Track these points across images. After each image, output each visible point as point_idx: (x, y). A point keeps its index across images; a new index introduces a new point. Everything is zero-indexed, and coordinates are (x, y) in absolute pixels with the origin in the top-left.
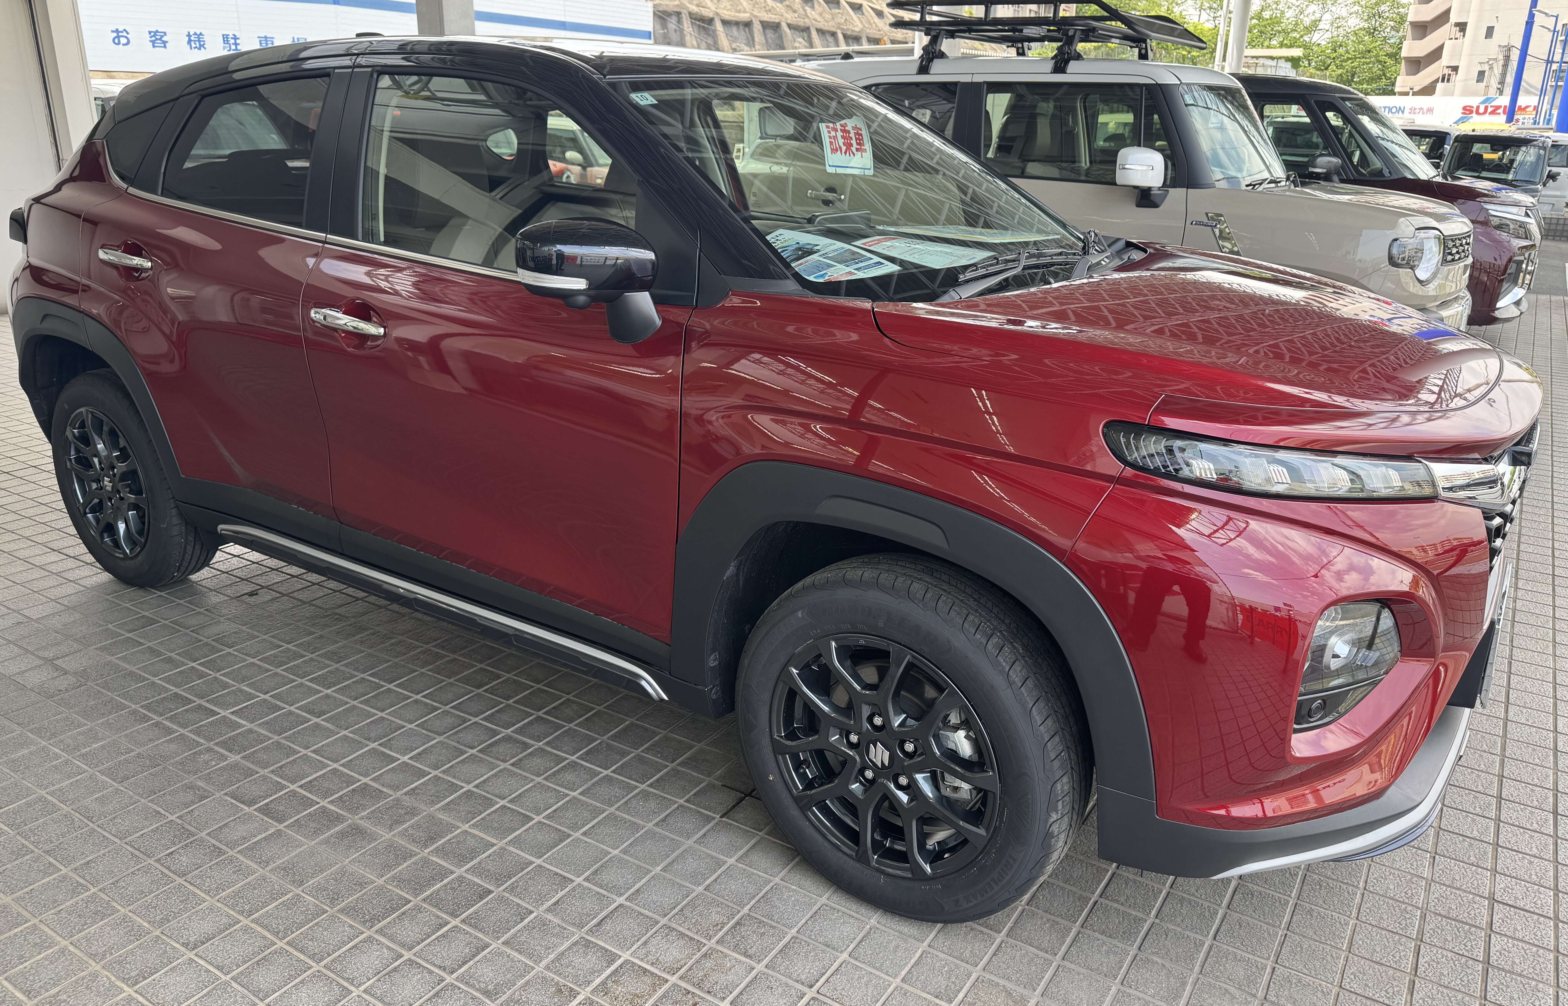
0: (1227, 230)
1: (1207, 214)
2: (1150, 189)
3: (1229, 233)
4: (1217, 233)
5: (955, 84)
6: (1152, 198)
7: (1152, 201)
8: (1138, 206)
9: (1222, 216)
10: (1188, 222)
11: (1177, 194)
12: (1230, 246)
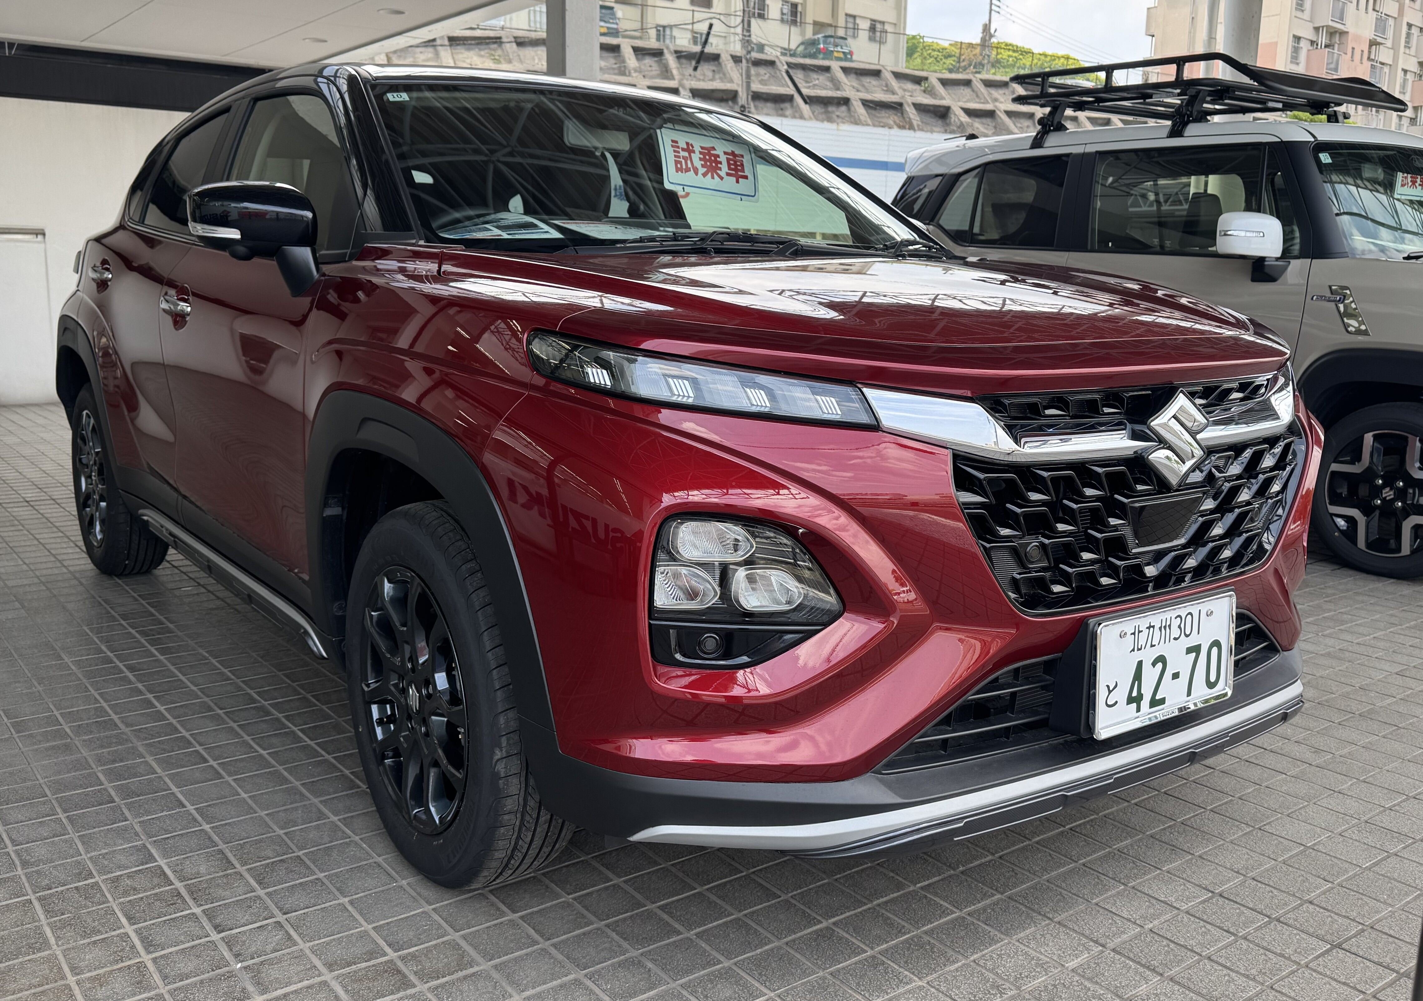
0: (1353, 306)
1: (1330, 287)
2: (1262, 259)
3: (1356, 309)
4: (1342, 309)
5: (1068, 155)
6: (1267, 270)
7: (1267, 274)
8: (1253, 280)
9: (1347, 288)
10: (1309, 298)
11: (1296, 265)
12: (1356, 324)
